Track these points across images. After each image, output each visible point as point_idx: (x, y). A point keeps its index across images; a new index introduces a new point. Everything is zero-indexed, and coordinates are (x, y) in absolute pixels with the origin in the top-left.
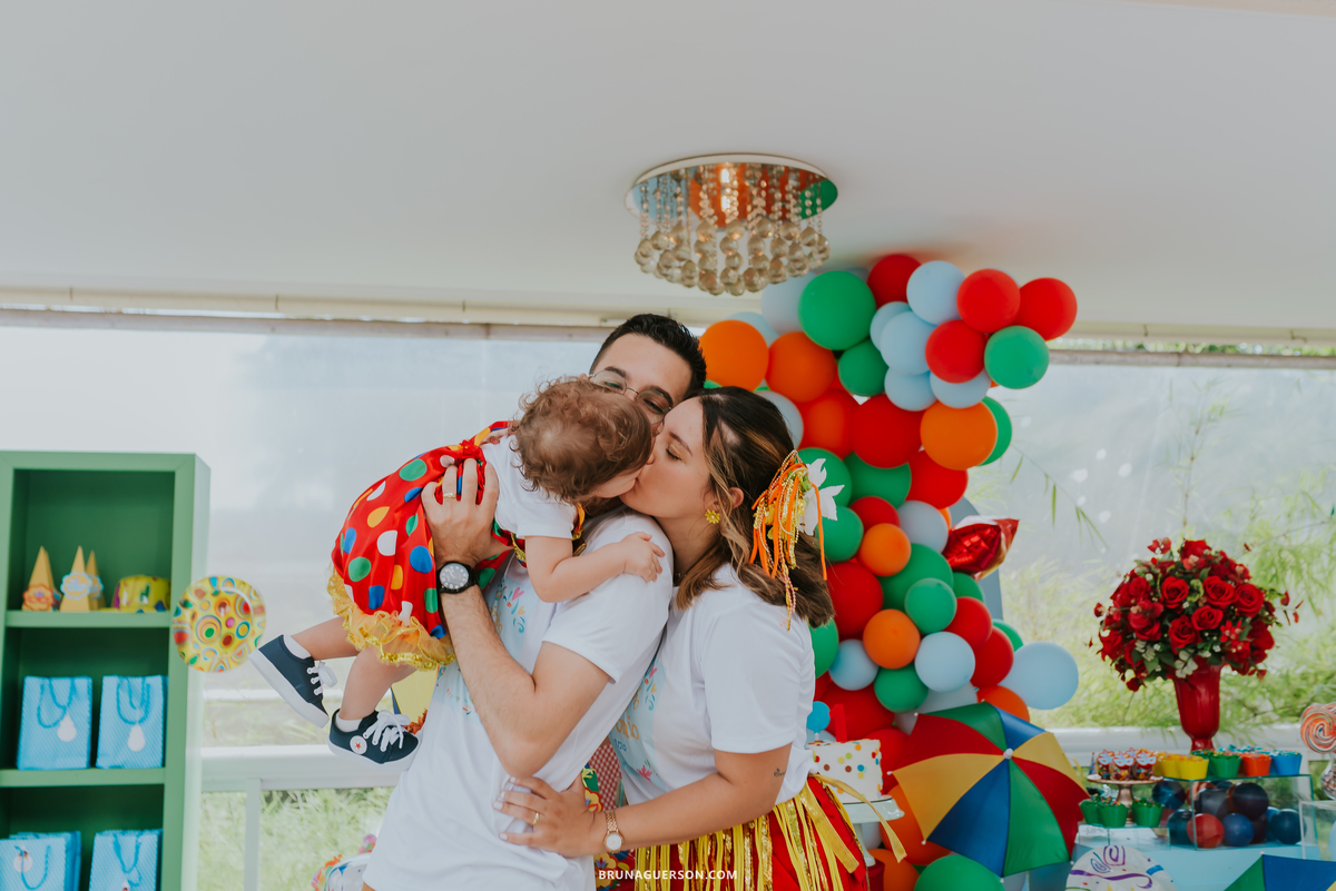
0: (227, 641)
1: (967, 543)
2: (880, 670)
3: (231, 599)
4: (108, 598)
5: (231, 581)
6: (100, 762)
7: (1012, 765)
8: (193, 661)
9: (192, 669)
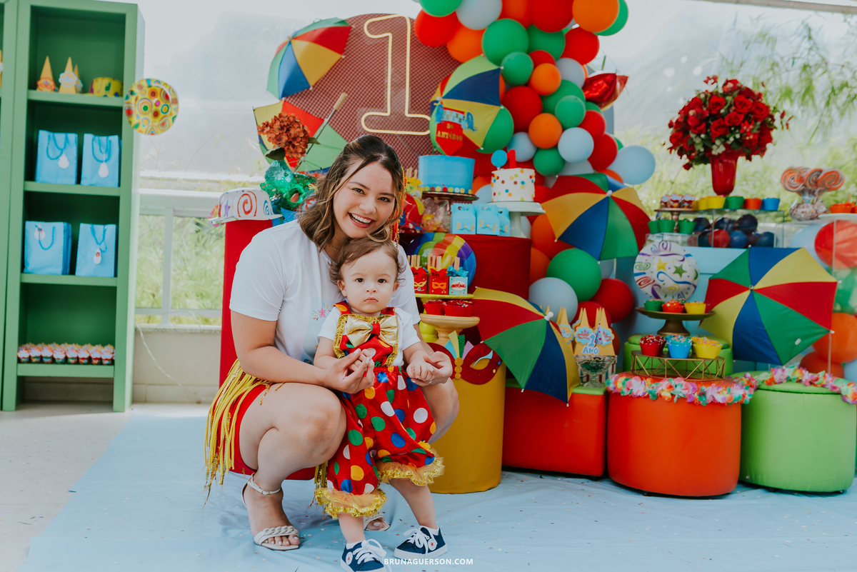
0: (156, 114)
1: (595, 85)
2: (538, 149)
3: (158, 90)
4: (86, 88)
5: (158, 82)
6: (82, 182)
7: (611, 200)
8: (137, 126)
9: (135, 131)
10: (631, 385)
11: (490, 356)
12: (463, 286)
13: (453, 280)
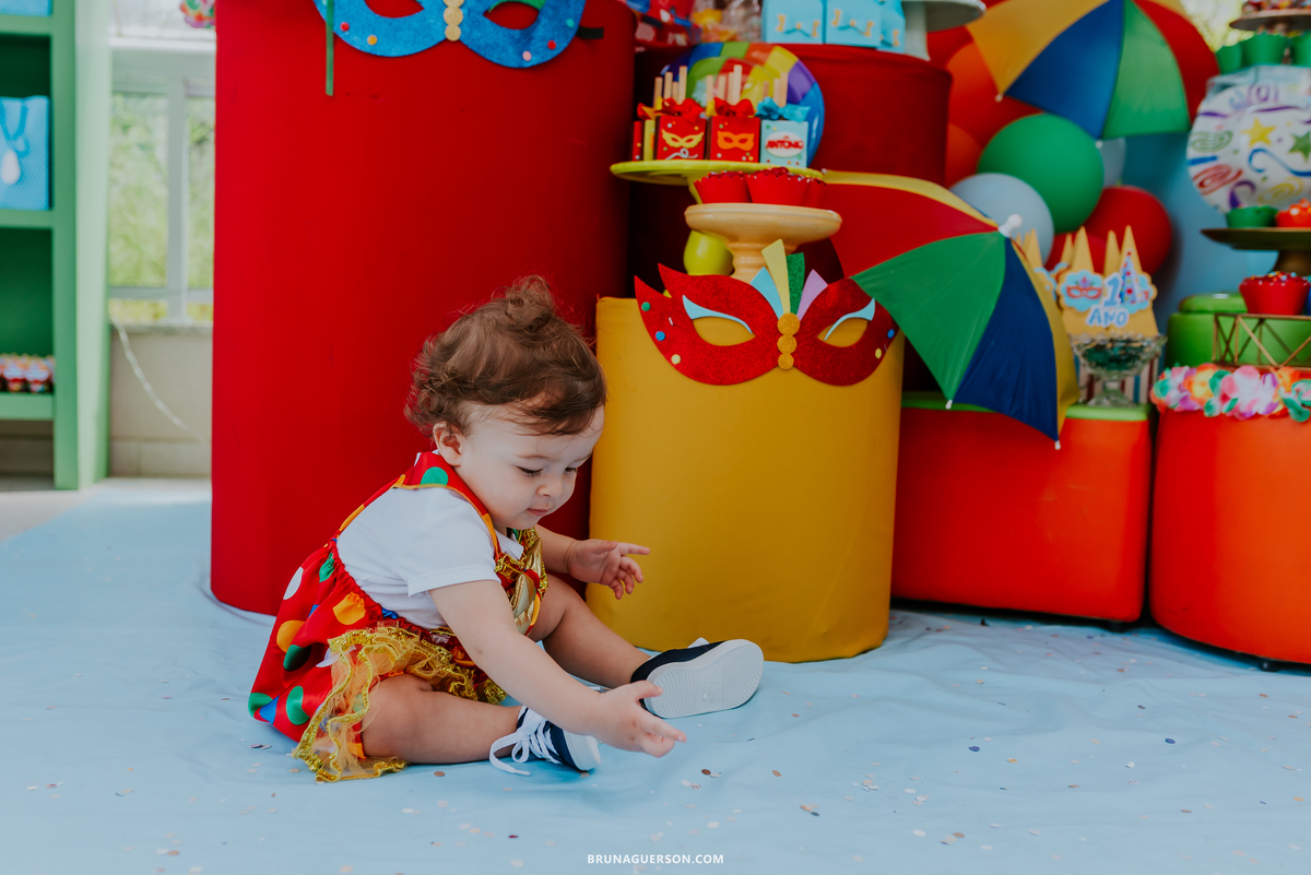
7: (1129, 1)
10: (1232, 387)
11: (868, 312)
12: (796, 145)
13: (772, 131)
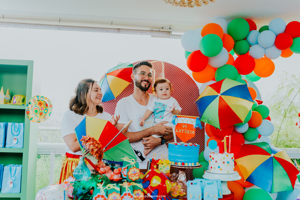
0: (41, 114)
3: (43, 102)
5: (42, 97)
7: (274, 159)
8: (32, 119)
9: (31, 121)
